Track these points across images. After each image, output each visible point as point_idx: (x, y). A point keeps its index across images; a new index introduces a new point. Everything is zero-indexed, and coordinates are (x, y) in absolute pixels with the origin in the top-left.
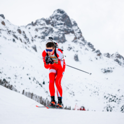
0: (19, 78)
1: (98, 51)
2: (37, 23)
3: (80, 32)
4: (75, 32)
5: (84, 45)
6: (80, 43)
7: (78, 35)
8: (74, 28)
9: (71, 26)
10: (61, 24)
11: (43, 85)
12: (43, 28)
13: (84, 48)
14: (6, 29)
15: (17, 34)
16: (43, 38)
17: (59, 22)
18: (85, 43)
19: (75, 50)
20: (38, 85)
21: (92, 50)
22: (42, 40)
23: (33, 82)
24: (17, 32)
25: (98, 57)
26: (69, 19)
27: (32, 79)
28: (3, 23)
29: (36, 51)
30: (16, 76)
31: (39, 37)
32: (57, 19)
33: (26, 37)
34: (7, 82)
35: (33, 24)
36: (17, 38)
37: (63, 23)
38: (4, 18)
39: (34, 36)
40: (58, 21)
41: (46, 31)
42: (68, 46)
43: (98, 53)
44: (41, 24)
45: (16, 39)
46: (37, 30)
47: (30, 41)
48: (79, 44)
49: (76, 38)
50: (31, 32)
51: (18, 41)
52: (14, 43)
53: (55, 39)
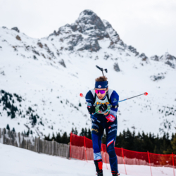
0: (47, 103)
1: (142, 55)
2: (61, 32)
3: (116, 35)
4: (110, 35)
5: (123, 50)
6: (119, 48)
7: (115, 39)
8: (108, 31)
9: (104, 29)
10: (92, 28)
11: (79, 108)
12: (69, 36)
13: (124, 53)
14: (22, 45)
15: (38, 49)
16: (71, 49)
17: (88, 26)
18: (125, 46)
19: (114, 57)
20: (73, 108)
21: (135, 54)
22: (70, 52)
23: (66, 106)
24: (37, 46)
25: (144, 62)
26: (100, 21)
27: (64, 102)
28: (18, 38)
29: (65, 66)
30: (43, 101)
31: (66, 49)
32: (86, 23)
33: (49, 51)
34: (33, 111)
35: (56, 34)
36: (38, 54)
37: (93, 26)
38: (19, 31)
39: (59, 48)
40: (86, 25)
41: (73, 39)
42: (104, 55)
43: (143, 57)
44: (66, 31)
45: (37, 56)
46: (61, 40)
47: (55, 54)
48: (117, 50)
49: (112, 43)
50: (55, 44)
51: (39, 58)
52: (35, 61)
53: (87, 48)
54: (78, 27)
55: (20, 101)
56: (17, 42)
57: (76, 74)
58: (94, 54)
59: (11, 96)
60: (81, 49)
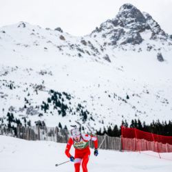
0: (96, 98)
2: (103, 28)
3: (157, 25)
4: (151, 27)
5: (166, 40)
6: (161, 39)
7: (156, 30)
8: (149, 22)
9: (145, 21)
10: (132, 21)
11: (127, 100)
12: (111, 31)
13: (166, 43)
14: (67, 44)
15: (82, 47)
16: (114, 43)
17: (129, 19)
18: (167, 36)
19: (157, 48)
20: (121, 101)
22: (113, 46)
23: (114, 99)
24: (81, 44)
26: (140, 13)
27: (112, 96)
28: (62, 38)
29: (110, 61)
30: (92, 97)
31: (109, 44)
32: (126, 17)
33: (93, 48)
34: (83, 108)
35: (98, 30)
36: (82, 51)
37: (134, 19)
38: (62, 32)
39: (102, 44)
40: (127, 19)
41: (115, 34)
42: (146, 46)
44: (108, 27)
45: (81, 53)
46: (104, 36)
47: (100, 51)
48: (159, 40)
49: (154, 34)
50: (98, 41)
51: (84, 55)
52: (80, 58)
53: (129, 41)
54: (119, 21)
55: (69, 99)
56: (61, 42)
57: (121, 68)
58: (137, 47)
59: (60, 95)
60: (124, 43)
